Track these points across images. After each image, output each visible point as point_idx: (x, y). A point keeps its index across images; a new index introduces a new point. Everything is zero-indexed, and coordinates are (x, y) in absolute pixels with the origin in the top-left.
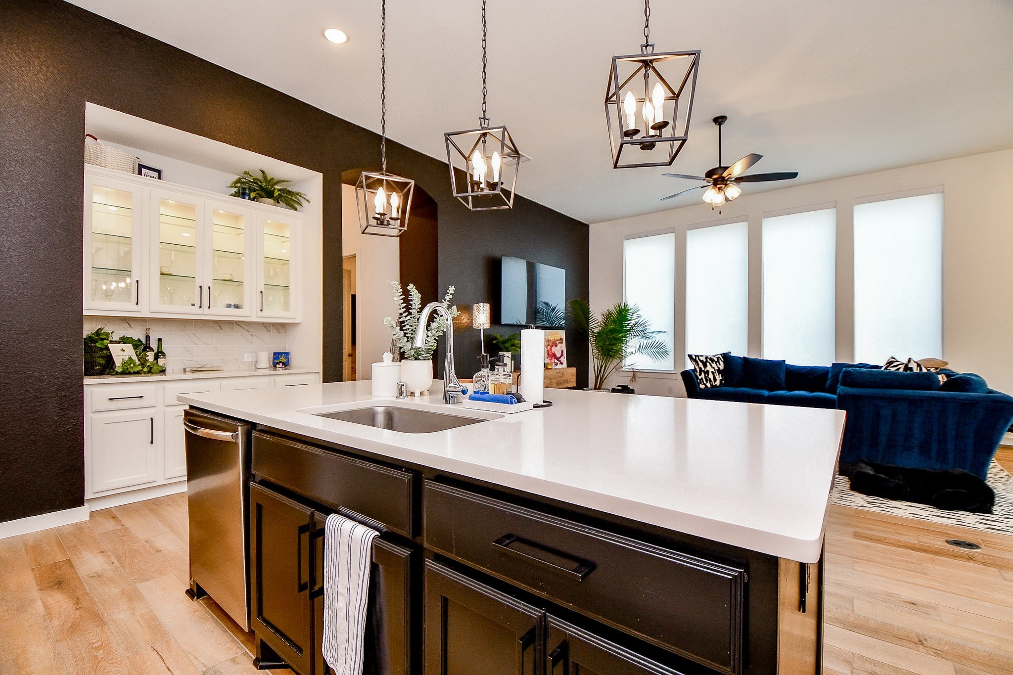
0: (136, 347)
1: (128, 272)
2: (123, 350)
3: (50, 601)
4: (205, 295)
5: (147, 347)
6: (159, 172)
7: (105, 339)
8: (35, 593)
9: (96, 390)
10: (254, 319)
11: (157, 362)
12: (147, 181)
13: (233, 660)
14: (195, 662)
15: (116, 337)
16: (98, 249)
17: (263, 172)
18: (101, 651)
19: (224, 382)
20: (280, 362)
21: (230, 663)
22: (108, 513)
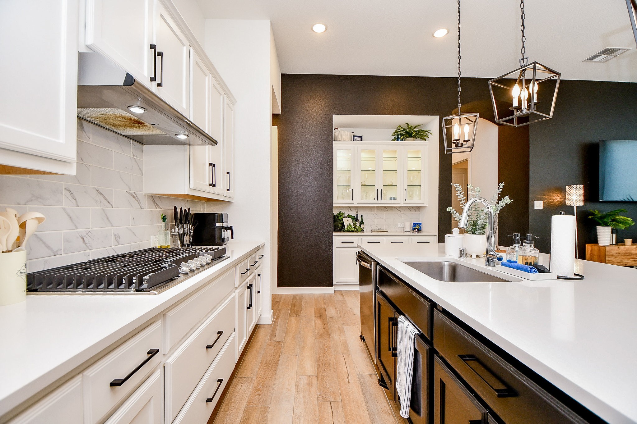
0: (353, 219)
1: (349, 186)
2: (348, 221)
3: (317, 322)
4: (380, 194)
5: (357, 220)
6: (361, 137)
7: (342, 216)
8: (313, 318)
9: (337, 238)
10: (402, 205)
11: (361, 227)
12: (357, 142)
13: (371, 375)
14: (356, 368)
15: (346, 215)
16: (340, 177)
17: (407, 124)
18: (327, 348)
19: (387, 238)
20: (416, 228)
21: (369, 376)
22: (340, 292)
